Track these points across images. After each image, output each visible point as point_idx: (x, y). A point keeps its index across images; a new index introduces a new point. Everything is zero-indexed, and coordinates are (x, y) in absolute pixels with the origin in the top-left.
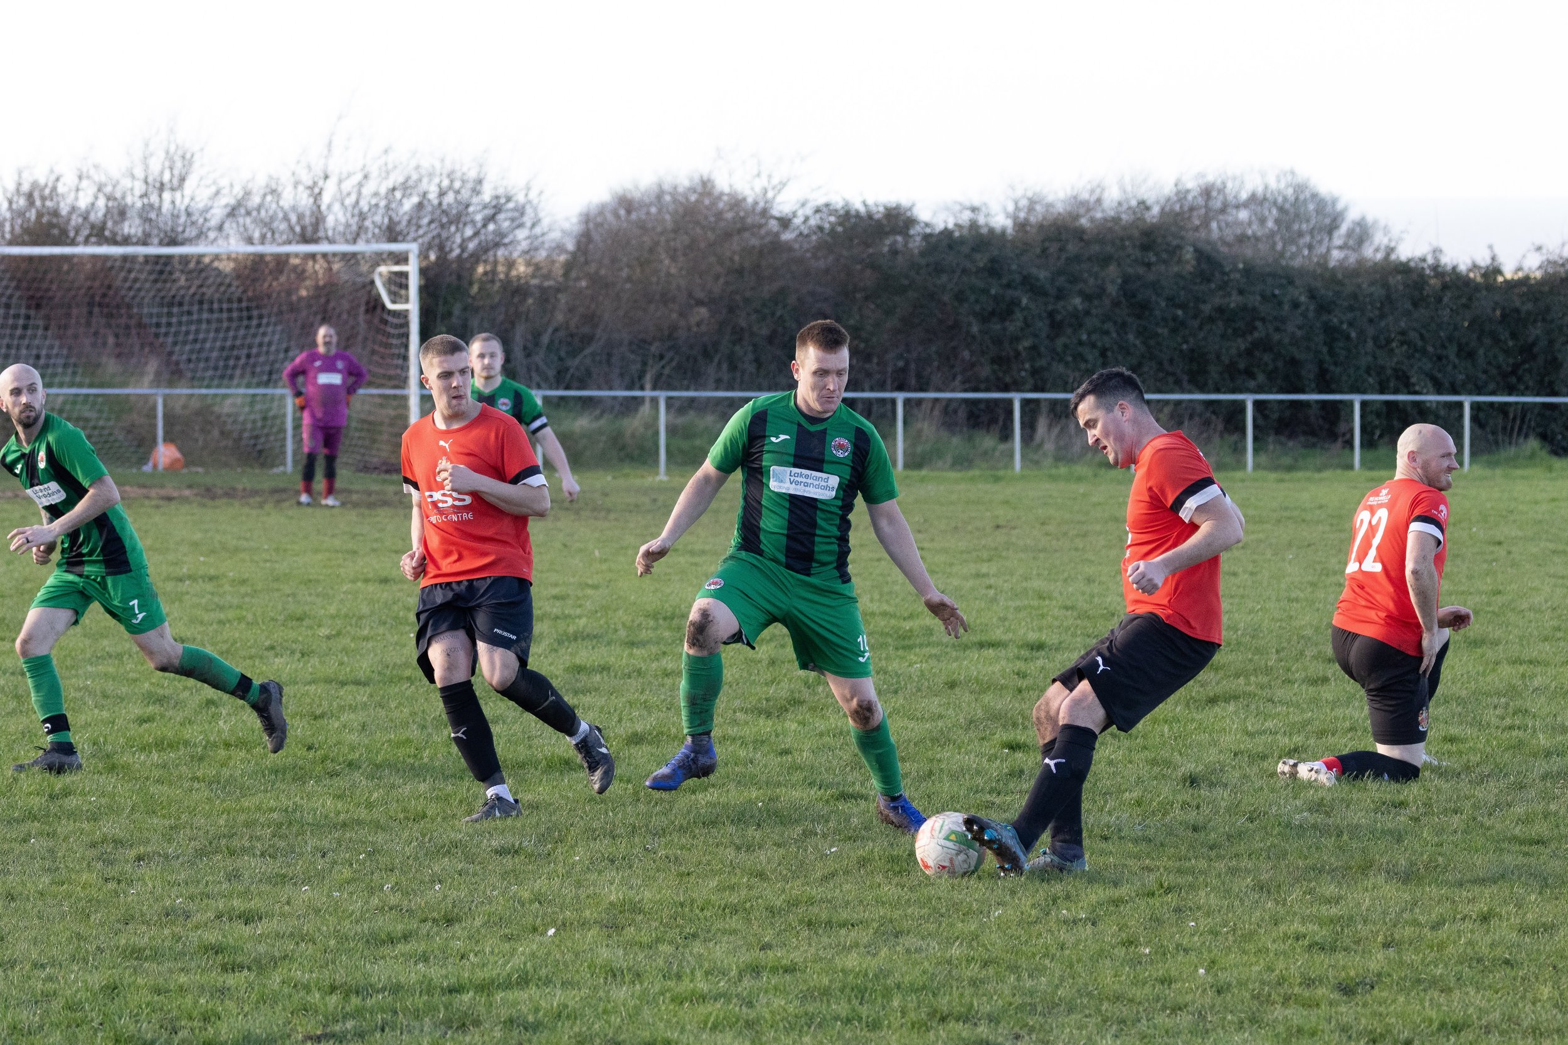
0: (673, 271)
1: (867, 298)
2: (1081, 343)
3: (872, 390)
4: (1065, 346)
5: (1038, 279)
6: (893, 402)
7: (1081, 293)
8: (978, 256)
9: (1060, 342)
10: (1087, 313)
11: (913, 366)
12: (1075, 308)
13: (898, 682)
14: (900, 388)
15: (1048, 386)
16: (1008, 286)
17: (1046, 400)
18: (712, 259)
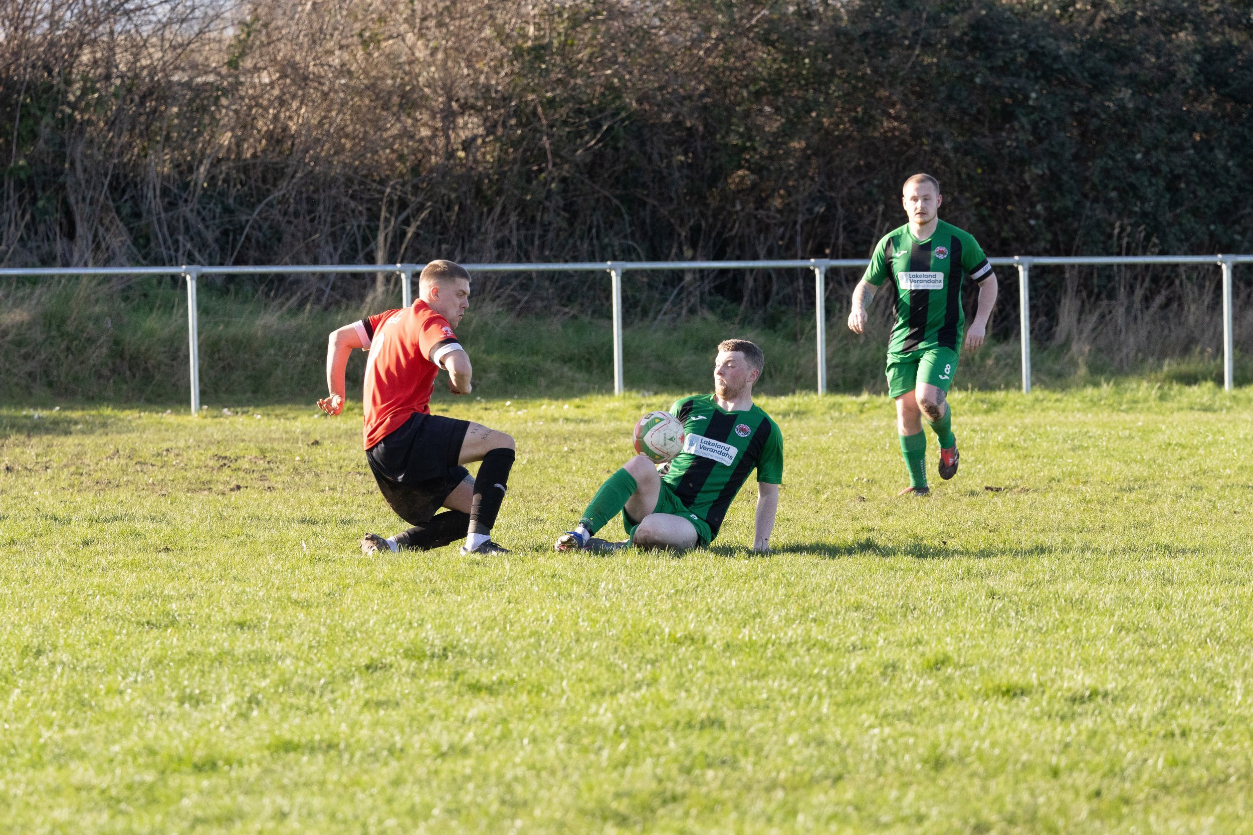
0: (421, 53)
1: (758, 95)
2: (1133, 167)
3: (770, 256)
4: (1106, 172)
5: (1057, 58)
6: (809, 275)
7: (1131, 79)
8: (954, 19)
9: (1095, 168)
10: (1143, 113)
11: (841, 211)
12: (1122, 107)
13: (844, 761)
14: (818, 253)
15: (1077, 241)
16: (1003, 71)
17: (1072, 266)
18: (488, 32)
